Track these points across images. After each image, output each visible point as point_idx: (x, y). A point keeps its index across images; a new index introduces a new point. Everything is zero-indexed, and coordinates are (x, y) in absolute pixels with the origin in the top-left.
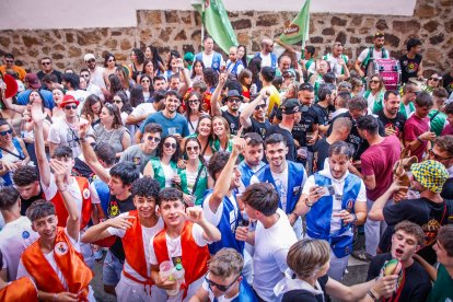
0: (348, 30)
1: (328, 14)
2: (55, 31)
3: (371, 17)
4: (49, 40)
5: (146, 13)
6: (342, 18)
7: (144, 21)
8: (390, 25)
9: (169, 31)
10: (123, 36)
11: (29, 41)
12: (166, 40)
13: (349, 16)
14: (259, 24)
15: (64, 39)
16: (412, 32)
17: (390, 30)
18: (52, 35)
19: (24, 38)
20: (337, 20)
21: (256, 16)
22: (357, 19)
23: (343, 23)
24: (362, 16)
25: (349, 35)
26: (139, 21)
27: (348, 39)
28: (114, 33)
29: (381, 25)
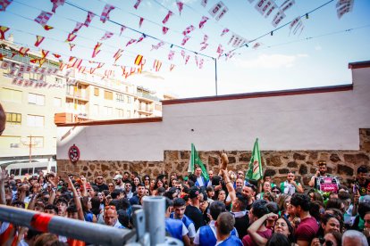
0: (308, 163)
1: (290, 151)
2: (118, 162)
3: (324, 153)
4: (114, 167)
5: (169, 152)
6: (302, 154)
7: (168, 157)
8: (342, 158)
9: (182, 164)
10: (155, 167)
11: (104, 168)
12: (181, 171)
13: (307, 152)
14: (241, 160)
15: (122, 168)
16: (363, 163)
17: (343, 162)
18: (116, 165)
19: (102, 166)
20: (298, 155)
21: (239, 154)
22: (314, 154)
23: (302, 158)
24: (317, 152)
25: (309, 166)
26: (165, 158)
27: (309, 170)
28: (150, 165)
29: (334, 158)
